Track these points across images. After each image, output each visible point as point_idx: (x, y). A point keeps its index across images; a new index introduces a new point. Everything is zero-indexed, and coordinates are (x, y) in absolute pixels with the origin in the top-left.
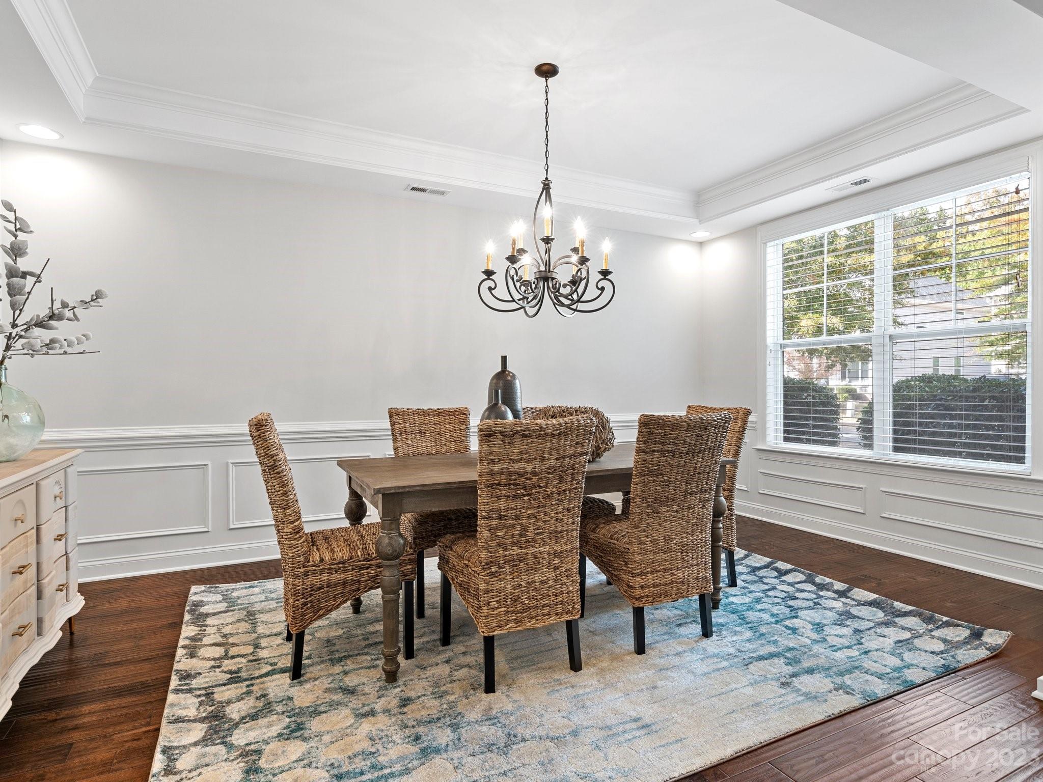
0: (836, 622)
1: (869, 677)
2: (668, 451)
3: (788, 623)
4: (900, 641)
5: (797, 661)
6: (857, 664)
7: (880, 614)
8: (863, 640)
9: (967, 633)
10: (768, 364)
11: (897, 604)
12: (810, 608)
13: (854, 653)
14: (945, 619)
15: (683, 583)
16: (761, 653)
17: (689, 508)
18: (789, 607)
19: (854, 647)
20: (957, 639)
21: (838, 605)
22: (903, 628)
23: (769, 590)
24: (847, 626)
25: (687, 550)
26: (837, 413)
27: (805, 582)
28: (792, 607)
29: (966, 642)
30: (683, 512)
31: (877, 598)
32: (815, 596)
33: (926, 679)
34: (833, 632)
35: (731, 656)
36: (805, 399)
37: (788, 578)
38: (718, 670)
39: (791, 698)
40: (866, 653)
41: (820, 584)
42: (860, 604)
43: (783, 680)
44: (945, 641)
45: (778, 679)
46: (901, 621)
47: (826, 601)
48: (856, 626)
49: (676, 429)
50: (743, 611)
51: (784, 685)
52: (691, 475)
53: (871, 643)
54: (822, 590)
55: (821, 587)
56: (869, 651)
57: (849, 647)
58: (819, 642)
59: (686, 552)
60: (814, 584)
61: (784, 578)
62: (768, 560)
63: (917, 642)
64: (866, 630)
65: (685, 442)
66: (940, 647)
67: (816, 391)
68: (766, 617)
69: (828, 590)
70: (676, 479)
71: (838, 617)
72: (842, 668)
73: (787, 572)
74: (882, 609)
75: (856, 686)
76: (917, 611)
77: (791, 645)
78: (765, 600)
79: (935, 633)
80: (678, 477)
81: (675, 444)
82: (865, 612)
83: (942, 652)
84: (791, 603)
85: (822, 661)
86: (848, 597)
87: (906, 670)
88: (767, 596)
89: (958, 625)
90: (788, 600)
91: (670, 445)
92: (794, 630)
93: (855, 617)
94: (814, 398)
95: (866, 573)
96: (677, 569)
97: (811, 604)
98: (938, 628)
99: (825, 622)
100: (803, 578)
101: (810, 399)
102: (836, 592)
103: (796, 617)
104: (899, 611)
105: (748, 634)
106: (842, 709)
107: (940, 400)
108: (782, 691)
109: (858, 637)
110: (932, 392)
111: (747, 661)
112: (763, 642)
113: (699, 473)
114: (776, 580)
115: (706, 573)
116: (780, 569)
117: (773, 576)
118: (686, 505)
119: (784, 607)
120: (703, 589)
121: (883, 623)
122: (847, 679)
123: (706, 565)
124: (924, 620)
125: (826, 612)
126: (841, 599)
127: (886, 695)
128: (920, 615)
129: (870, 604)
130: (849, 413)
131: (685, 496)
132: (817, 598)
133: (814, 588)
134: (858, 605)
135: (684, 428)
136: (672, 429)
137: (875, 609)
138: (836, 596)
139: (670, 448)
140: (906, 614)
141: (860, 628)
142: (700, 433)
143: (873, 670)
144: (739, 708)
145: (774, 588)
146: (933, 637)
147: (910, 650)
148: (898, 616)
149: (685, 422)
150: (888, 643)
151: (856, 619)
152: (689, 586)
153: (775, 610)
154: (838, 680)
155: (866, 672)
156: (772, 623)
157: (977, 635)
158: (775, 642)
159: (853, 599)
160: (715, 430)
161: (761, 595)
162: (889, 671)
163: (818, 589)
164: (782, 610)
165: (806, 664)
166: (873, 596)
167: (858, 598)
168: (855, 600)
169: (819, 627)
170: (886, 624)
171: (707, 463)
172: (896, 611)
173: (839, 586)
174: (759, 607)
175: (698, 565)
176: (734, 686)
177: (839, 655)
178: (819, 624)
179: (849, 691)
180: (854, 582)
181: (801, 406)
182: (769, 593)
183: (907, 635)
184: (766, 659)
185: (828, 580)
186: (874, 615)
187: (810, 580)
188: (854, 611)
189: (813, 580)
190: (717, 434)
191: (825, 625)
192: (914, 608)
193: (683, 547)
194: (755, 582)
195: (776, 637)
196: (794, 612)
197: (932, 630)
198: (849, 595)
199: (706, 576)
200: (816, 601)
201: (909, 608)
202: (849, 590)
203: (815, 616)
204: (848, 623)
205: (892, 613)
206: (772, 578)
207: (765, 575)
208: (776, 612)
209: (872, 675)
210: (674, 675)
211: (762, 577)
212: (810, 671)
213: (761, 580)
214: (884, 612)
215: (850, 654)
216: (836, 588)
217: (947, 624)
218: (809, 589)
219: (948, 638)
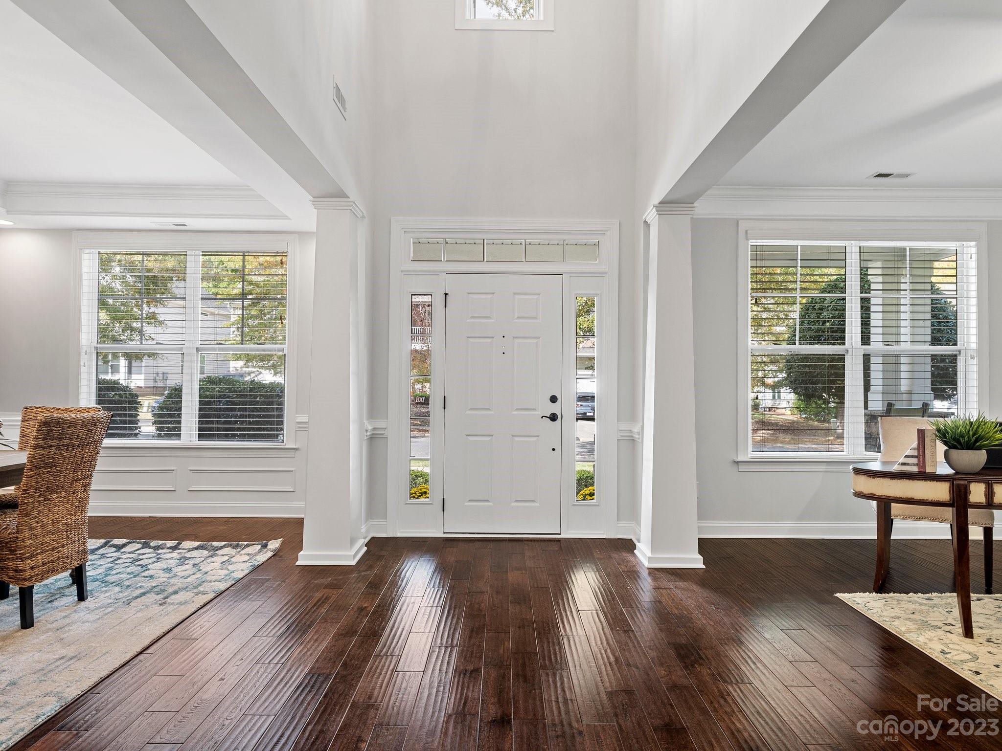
0: (178, 564)
1: (213, 583)
2: (63, 446)
3: (143, 574)
4: (224, 562)
5: (164, 591)
6: (203, 580)
7: (205, 553)
8: (201, 568)
9: (260, 546)
10: (82, 364)
11: (215, 544)
12: (155, 562)
13: (199, 575)
14: (245, 543)
15: (67, 557)
16: (135, 595)
17: (74, 493)
18: (139, 565)
19: (197, 573)
20: (255, 551)
21: (175, 554)
22: (223, 555)
23: (115, 560)
24: (187, 564)
25: (71, 529)
26: (136, 409)
27: (142, 548)
28: (141, 565)
29: (259, 552)
30: (69, 497)
31: (200, 544)
32: (155, 555)
33: (244, 574)
34: (179, 570)
35: (112, 604)
36: (113, 397)
37: (127, 549)
38: (107, 613)
39: (171, 608)
40: (206, 573)
41: (155, 547)
42: (189, 550)
43: (160, 602)
44: (248, 554)
45: (156, 603)
46: (220, 552)
47: (164, 555)
48: (193, 562)
49: (73, 426)
50: (103, 578)
51: (161, 604)
52: (79, 464)
53: (205, 567)
54: (158, 550)
55: (157, 548)
56: (207, 572)
57: (194, 574)
58: (173, 577)
59: (70, 531)
60: (150, 547)
61: (123, 550)
62: (103, 541)
63: (233, 560)
64: (200, 562)
65: (78, 436)
66: (247, 558)
67: (122, 390)
68: (124, 576)
69: (163, 549)
70: (67, 469)
71: (179, 561)
72: (195, 585)
73: (124, 545)
74: (206, 549)
75: (207, 589)
76: (228, 544)
77: (154, 585)
78: (116, 567)
79: (242, 552)
80: (68, 467)
81: (70, 439)
82: (195, 553)
83: (249, 560)
84: (139, 563)
85: (180, 585)
86: (179, 549)
87: (232, 574)
88: (116, 564)
89: (254, 544)
90: (135, 563)
91: (65, 439)
92: (151, 577)
93: (190, 558)
94: (121, 396)
95: (184, 533)
96: (63, 547)
97: (155, 559)
98: (243, 549)
99: (170, 566)
100: (140, 546)
101: (117, 398)
102: (169, 548)
103: (149, 570)
104: (217, 547)
105: (117, 589)
106: (205, 602)
107: (228, 397)
108: (162, 607)
109: (197, 567)
110: (222, 392)
111: (127, 602)
112: (132, 589)
113: (85, 462)
114: (117, 553)
115: (85, 546)
116: (117, 545)
117: (113, 551)
118: (72, 490)
119: (135, 567)
120: (82, 561)
121: (210, 556)
122: (201, 589)
123: (84, 539)
124: (233, 548)
125: (168, 561)
126: (175, 551)
127: (226, 588)
128: (231, 545)
129: (197, 548)
130: (145, 409)
131: (72, 483)
132: (157, 555)
133: (151, 550)
134: (188, 552)
135: (79, 425)
136: (69, 427)
137: (200, 551)
138: (171, 550)
139: (66, 442)
140: (222, 548)
141: (196, 563)
142: (91, 428)
143: (214, 580)
144: (138, 625)
145: (119, 558)
146: (241, 555)
147: (231, 564)
148: (217, 550)
149: (81, 420)
150: (217, 565)
151: (191, 559)
152: (72, 559)
153: (128, 570)
154: (196, 590)
155: (211, 582)
156: (132, 578)
157: (265, 546)
158: (141, 587)
159: (183, 549)
160: (101, 426)
161: (111, 565)
162: (223, 577)
163: (155, 550)
164: (133, 569)
165: (171, 590)
166: (197, 544)
167: (187, 548)
168: (186, 549)
169: (168, 570)
170: (212, 556)
171: (92, 453)
172: (215, 548)
173: (170, 544)
174: (114, 572)
175: (79, 540)
176: (126, 617)
177: (189, 580)
178: (167, 569)
179: (204, 593)
180: (180, 540)
181: (109, 404)
182: (116, 562)
183: (226, 558)
184: (141, 597)
185: (160, 542)
186: (202, 554)
187: (146, 545)
188: (188, 555)
189: (149, 545)
190: (102, 429)
191: (171, 568)
192: (226, 543)
193: (68, 527)
194: (100, 559)
195: (140, 584)
196: (145, 567)
197: (240, 551)
198: (180, 547)
199: (84, 549)
200: (158, 556)
201: (223, 543)
202: (179, 544)
203: (163, 565)
204: (186, 562)
205: (213, 549)
206: (112, 552)
207: (105, 552)
208: (130, 571)
209: (214, 582)
210: (74, 627)
211: (103, 554)
212: (175, 593)
213: (103, 556)
214: (207, 550)
215: (196, 577)
216: (168, 545)
217: (247, 546)
218: (147, 552)
219: (250, 553)
